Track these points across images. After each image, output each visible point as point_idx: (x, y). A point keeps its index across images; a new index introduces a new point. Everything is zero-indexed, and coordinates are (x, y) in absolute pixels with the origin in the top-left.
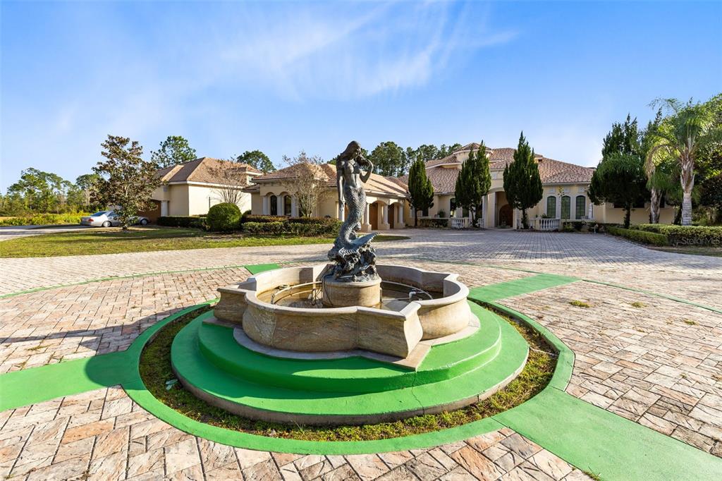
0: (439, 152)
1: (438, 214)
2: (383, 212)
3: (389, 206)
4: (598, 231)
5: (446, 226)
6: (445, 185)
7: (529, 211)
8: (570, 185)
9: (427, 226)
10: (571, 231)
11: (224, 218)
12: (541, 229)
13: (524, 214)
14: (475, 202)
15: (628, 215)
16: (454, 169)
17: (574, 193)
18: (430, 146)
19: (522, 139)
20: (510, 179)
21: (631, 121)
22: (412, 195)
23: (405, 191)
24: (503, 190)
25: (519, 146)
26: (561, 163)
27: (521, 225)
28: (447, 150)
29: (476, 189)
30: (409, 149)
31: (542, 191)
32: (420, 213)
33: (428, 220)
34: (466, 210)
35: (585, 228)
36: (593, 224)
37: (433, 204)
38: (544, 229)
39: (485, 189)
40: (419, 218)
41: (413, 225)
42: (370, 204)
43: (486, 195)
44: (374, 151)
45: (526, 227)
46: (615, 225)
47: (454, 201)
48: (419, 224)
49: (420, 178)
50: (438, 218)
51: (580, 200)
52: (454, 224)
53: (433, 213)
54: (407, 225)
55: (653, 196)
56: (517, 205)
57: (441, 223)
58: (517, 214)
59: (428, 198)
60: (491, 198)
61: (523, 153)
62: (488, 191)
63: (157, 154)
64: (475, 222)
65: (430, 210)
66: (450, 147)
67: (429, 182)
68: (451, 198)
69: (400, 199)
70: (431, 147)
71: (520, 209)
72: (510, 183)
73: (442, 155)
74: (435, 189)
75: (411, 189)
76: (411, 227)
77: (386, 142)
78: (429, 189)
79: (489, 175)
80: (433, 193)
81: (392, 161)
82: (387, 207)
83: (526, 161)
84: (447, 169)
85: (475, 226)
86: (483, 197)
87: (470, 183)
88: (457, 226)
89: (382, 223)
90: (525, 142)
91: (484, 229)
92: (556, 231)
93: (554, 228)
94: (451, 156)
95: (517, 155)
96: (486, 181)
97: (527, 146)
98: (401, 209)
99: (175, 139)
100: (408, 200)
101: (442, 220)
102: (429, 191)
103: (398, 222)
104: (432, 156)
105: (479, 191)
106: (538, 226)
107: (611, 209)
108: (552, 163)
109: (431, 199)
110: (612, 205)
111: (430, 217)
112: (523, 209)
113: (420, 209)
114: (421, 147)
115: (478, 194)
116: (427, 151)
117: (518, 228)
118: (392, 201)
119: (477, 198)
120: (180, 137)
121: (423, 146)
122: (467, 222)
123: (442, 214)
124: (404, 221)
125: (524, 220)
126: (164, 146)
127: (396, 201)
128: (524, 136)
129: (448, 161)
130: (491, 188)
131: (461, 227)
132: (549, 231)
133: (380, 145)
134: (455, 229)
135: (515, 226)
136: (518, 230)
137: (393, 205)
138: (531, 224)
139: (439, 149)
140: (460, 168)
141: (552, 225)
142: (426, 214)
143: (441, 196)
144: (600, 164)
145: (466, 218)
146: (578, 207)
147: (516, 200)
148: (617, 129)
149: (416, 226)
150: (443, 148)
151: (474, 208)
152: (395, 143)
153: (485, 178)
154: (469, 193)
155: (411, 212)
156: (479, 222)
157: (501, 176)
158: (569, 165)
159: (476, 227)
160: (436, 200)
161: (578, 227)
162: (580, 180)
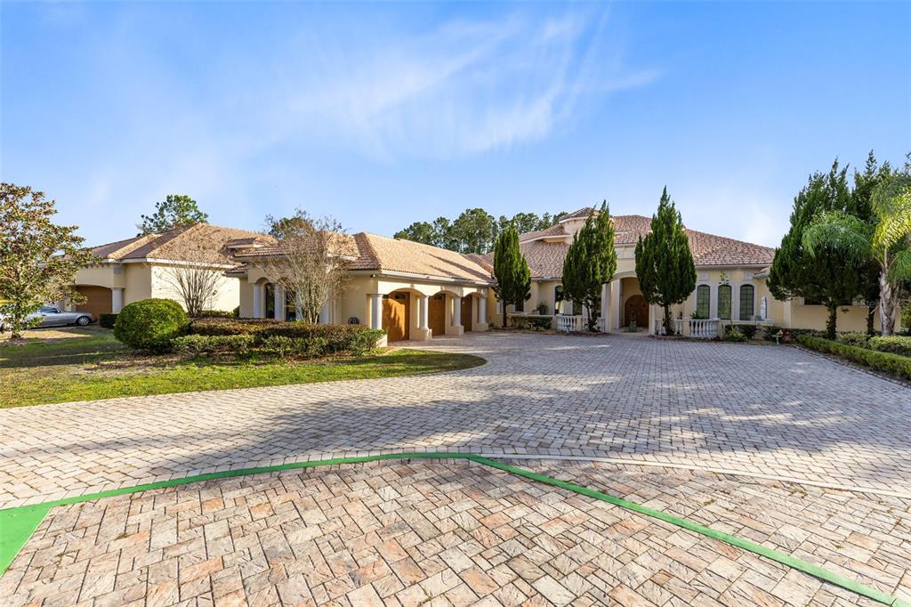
0: (541, 223)
1: (538, 309)
2: (453, 308)
3: (463, 299)
4: (782, 341)
5: (548, 327)
6: (548, 266)
7: (674, 308)
8: (732, 268)
9: (520, 328)
10: (740, 341)
11: (143, 328)
12: (692, 335)
13: (667, 313)
14: (592, 293)
15: (833, 318)
16: (560, 243)
17: (737, 280)
18: (529, 215)
19: (664, 198)
20: (646, 260)
21: (839, 170)
22: (499, 282)
23: (488, 274)
24: (635, 276)
25: (661, 208)
26: (711, 236)
27: (663, 330)
28: (551, 220)
29: (594, 273)
30: (502, 218)
31: (694, 277)
32: (511, 308)
33: (523, 318)
34: (578, 304)
35: (759, 335)
36: (774, 330)
37: (530, 295)
38: (696, 335)
39: (608, 275)
40: (509, 315)
41: (500, 325)
42: (430, 298)
43: (608, 283)
44: (457, 221)
45: (670, 333)
46: (809, 331)
47: (561, 290)
48: (509, 323)
49: (511, 256)
50: (538, 315)
51: (747, 290)
52: (561, 324)
53: (530, 307)
54: (492, 325)
55: (885, 290)
56: (656, 300)
57: (542, 324)
58: (656, 313)
59: (522, 286)
60: (615, 285)
61: (666, 220)
62: (611, 277)
63: (152, 220)
64: (591, 323)
65: (525, 303)
66: (555, 217)
67: (523, 262)
68: (557, 285)
69: (480, 287)
70: (531, 215)
71: (662, 306)
72: (646, 264)
73: (544, 225)
74: (533, 272)
75: (497, 273)
76: (497, 329)
77: (472, 209)
78: (523, 272)
79: (614, 253)
80: (530, 279)
81: (480, 233)
82: (459, 301)
83: (670, 231)
84: (550, 244)
85: (592, 330)
86: (604, 286)
87: (585, 265)
88: (565, 329)
89: (452, 325)
90: (670, 202)
91: (605, 334)
92: (717, 340)
93: (714, 335)
94: (556, 226)
95: (655, 223)
96: (609, 262)
97: (673, 209)
98: (483, 302)
99: (178, 199)
100: (493, 288)
101: (543, 319)
102: (524, 275)
103: (478, 321)
104: (531, 227)
105: (599, 277)
106: (686, 329)
107: (801, 306)
108: (699, 236)
109: (527, 288)
110: (801, 300)
111: (525, 314)
112: (666, 305)
113: (512, 303)
114: (518, 215)
115: (597, 282)
116: (526, 221)
117: (657, 333)
118: (467, 291)
119: (595, 287)
120: (186, 197)
121: (520, 214)
122: (580, 322)
123: (542, 308)
124: (487, 320)
125: (667, 322)
126: (162, 209)
127: (475, 290)
128: (668, 193)
129: (552, 233)
130: (616, 272)
131: (571, 329)
132: (705, 340)
133: (465, 213)
134: (563, 333)
135: (652, 330)
136: (656, 337)
137: (470, 296)
138: (676, 328)
139: (541, 218)
140: (570, 241)
141: (708, 330)
142: (520, 308)
143: (542, 283)
144: (786, 237)
145: (579, 317)
146: (744, 302)
147: (656, 291)
148: (817, 183)
149: (504, 328)
150: (546, 218)
151: (590, 302)
152: (485, 211)
153: (608, 258)
154: (583, 279)
155: (498, 306)
156: (599, 323)
157: (631, 253)
158: (724, 240)
159: (594, 331)
160: (534, 288)
161: (748, 334)
162: (746, 260)
